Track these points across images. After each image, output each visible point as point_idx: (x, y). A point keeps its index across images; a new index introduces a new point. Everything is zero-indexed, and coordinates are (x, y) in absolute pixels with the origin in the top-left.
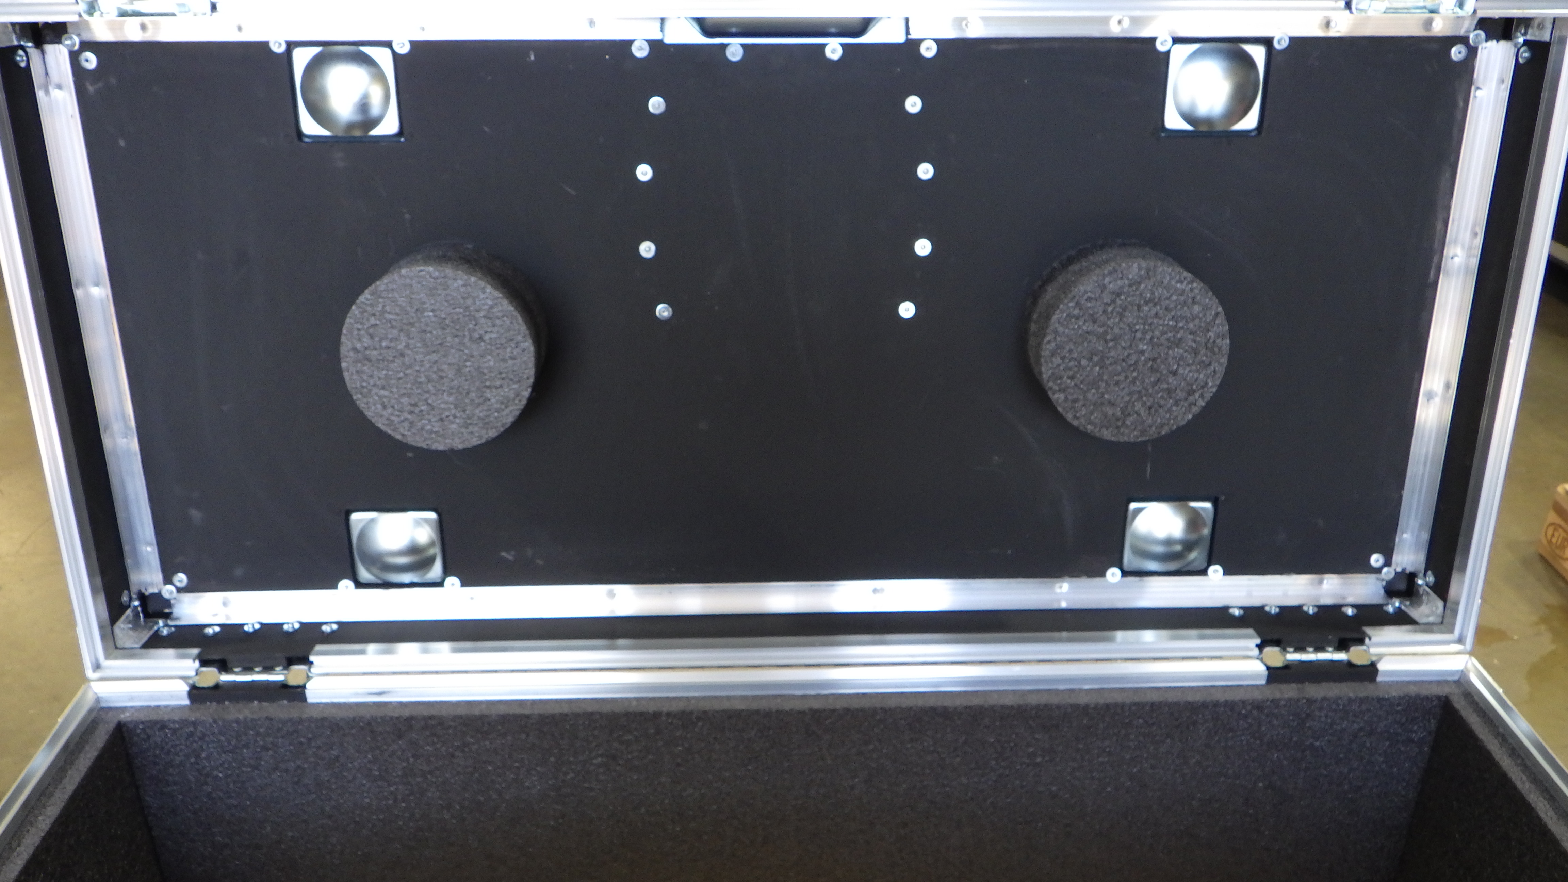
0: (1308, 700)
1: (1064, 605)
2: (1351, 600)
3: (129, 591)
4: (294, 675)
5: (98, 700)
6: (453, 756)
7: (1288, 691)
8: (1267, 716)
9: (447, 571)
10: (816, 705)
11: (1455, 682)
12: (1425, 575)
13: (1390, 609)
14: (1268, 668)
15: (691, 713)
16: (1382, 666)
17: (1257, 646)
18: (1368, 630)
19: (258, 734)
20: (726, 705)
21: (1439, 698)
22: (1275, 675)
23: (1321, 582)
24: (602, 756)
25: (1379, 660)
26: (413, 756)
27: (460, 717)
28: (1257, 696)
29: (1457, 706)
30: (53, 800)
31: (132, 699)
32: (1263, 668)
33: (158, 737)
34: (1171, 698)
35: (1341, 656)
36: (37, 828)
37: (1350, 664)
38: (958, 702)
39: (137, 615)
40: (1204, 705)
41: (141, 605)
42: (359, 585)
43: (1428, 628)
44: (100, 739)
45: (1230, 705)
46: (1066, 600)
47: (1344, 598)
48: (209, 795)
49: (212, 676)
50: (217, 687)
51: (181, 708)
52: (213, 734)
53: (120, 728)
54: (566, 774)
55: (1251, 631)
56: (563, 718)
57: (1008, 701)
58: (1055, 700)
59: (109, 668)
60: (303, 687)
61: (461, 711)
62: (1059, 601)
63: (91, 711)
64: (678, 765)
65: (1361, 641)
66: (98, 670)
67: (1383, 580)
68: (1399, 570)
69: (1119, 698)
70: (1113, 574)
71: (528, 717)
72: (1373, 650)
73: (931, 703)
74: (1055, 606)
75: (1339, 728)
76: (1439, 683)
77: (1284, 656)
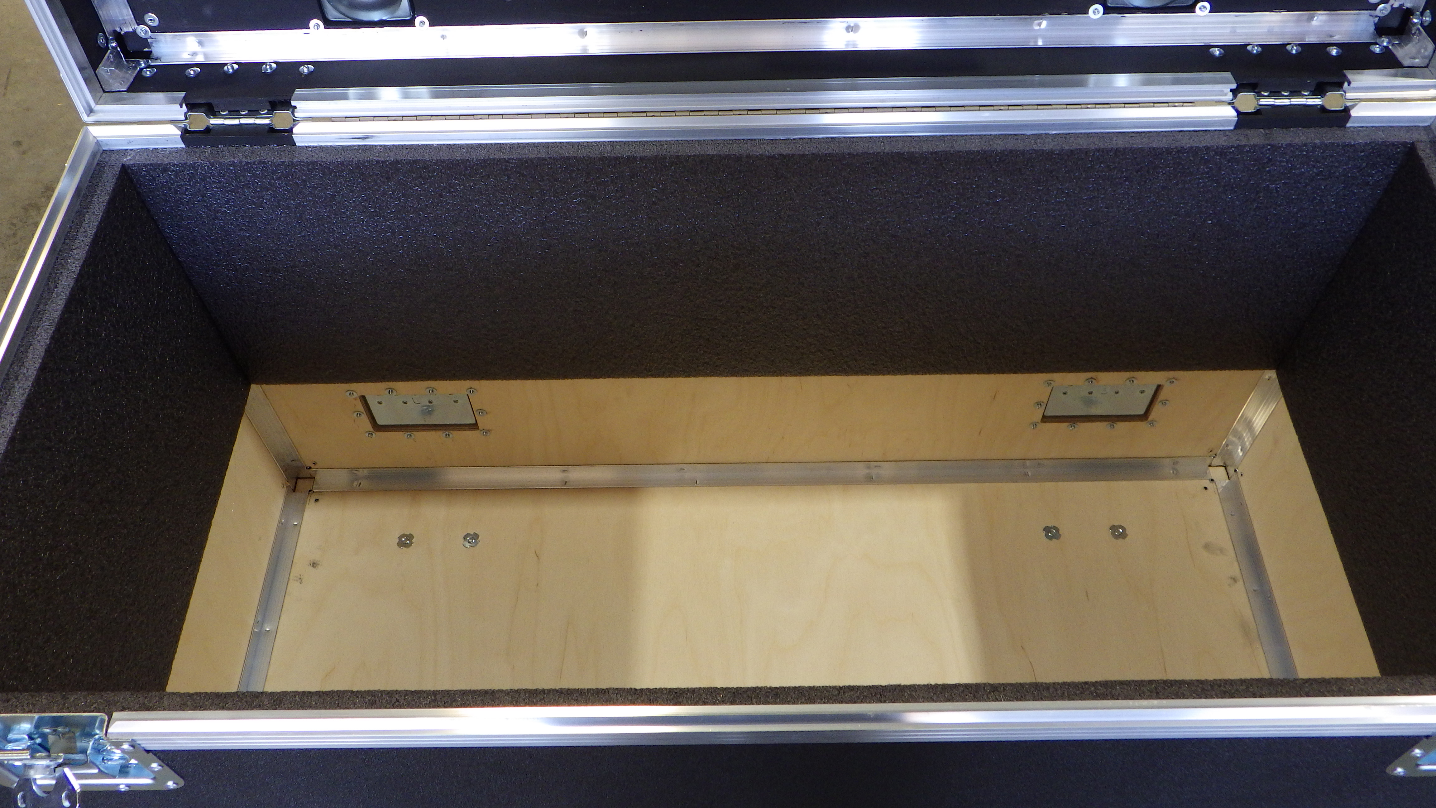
0: (1272, 146)
1: (1040, 43)
2: (1337, 38)
3: (104, 33)
4: (280, 119)
5: (98, 143)
6: (441, 196)
7: (1256, 137)
8: (1229, 161)
9: (415, 9)
10: (785, 150)
11: (1425, 127)
12: (1422, 14)
13: (1377, 49)
14: (1239, 113)
15: (665, 158)
16: (1354, 113)
17: (1231, 90)
18: (1350, 75)
19: (255, 176)
20: (698, 150)
21: (1404, 144)
22: (1244, 120)
23: (1311, 18)
24: (581, 195)
25: (1353, 106)
26: (403, 195)
27: (443, 161)
28: (1223, 142)
29: (1421, 154)
30: (77, 244)
31: (130, 142)
32: (1235, 114)
33: (163, 179)
34: (1137, 143)
35: (1317, 101)
36: (68, 269)
37: (1323, 109)
38: (926, 148)
39: (117, 56)
40: (1168, 151)
41: (119, 45)
42: (329, 24)
43: (1411, 71)
44: (108, 183)
45: (1194, 151)
46: (1043, 38)
47: (1332, 36)
48: (221, 227)
49: (201, 121)
50: (208, 130)
51: (177, 151)
52: (213, 175)
53: (125, 169)
54: (548, 211)
55: (1228, 75)
56: (541, 162)
57: (975, 146)
58: (1021, 146)
59: (102, 111)
60: (290, 131)
61: (444, 156)
62: (1036, 39)
63: (94, 155)
64: (654, 203)
65: (1339, 86)
66: (92, 114)
67: (1376, 16)
68: (1396, 5)
69: (1083, 144)
70: (1096, 11)
71: (508, 161)
72: (1349, 95)
73: (899, 148)
74: (1031, 45)
75: (1297, 172)
76: (1408, 129)
77: (1258, 100)
